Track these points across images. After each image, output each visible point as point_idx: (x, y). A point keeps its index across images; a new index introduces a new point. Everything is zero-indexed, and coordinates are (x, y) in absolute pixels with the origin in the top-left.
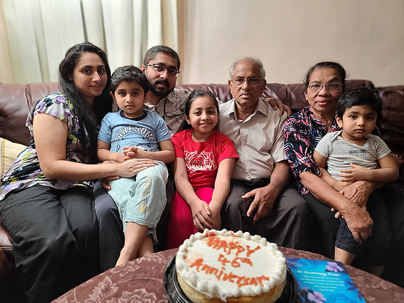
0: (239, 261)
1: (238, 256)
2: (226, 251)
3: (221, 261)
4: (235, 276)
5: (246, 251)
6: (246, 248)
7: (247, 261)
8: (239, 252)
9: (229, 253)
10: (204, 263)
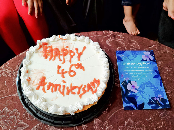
0: (73, 68)
1: (72, 63)
2: (61, 60)
3: (60, 73)
4: (75, 87)
5: (77, 55)
6: (75, 51)
7: (79, 66)
8: (71, 57)
9: (64, 62)
10: (47, 81)
